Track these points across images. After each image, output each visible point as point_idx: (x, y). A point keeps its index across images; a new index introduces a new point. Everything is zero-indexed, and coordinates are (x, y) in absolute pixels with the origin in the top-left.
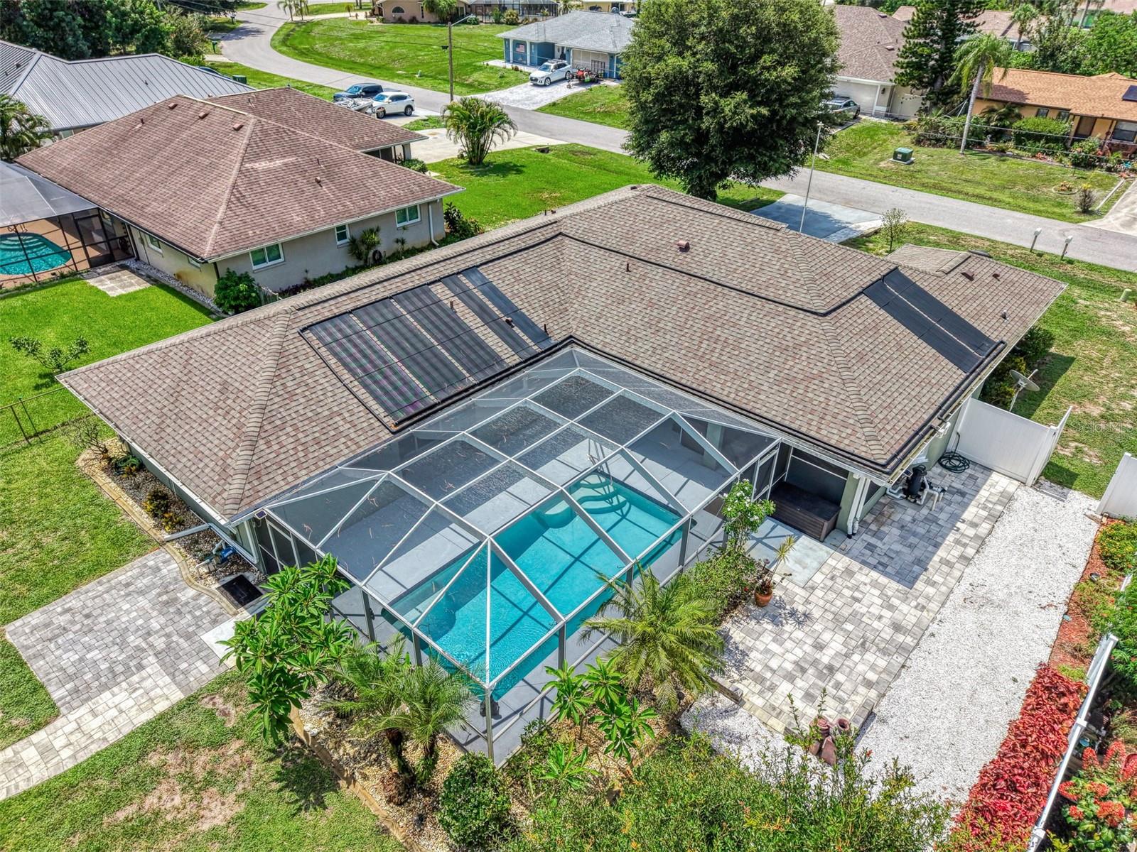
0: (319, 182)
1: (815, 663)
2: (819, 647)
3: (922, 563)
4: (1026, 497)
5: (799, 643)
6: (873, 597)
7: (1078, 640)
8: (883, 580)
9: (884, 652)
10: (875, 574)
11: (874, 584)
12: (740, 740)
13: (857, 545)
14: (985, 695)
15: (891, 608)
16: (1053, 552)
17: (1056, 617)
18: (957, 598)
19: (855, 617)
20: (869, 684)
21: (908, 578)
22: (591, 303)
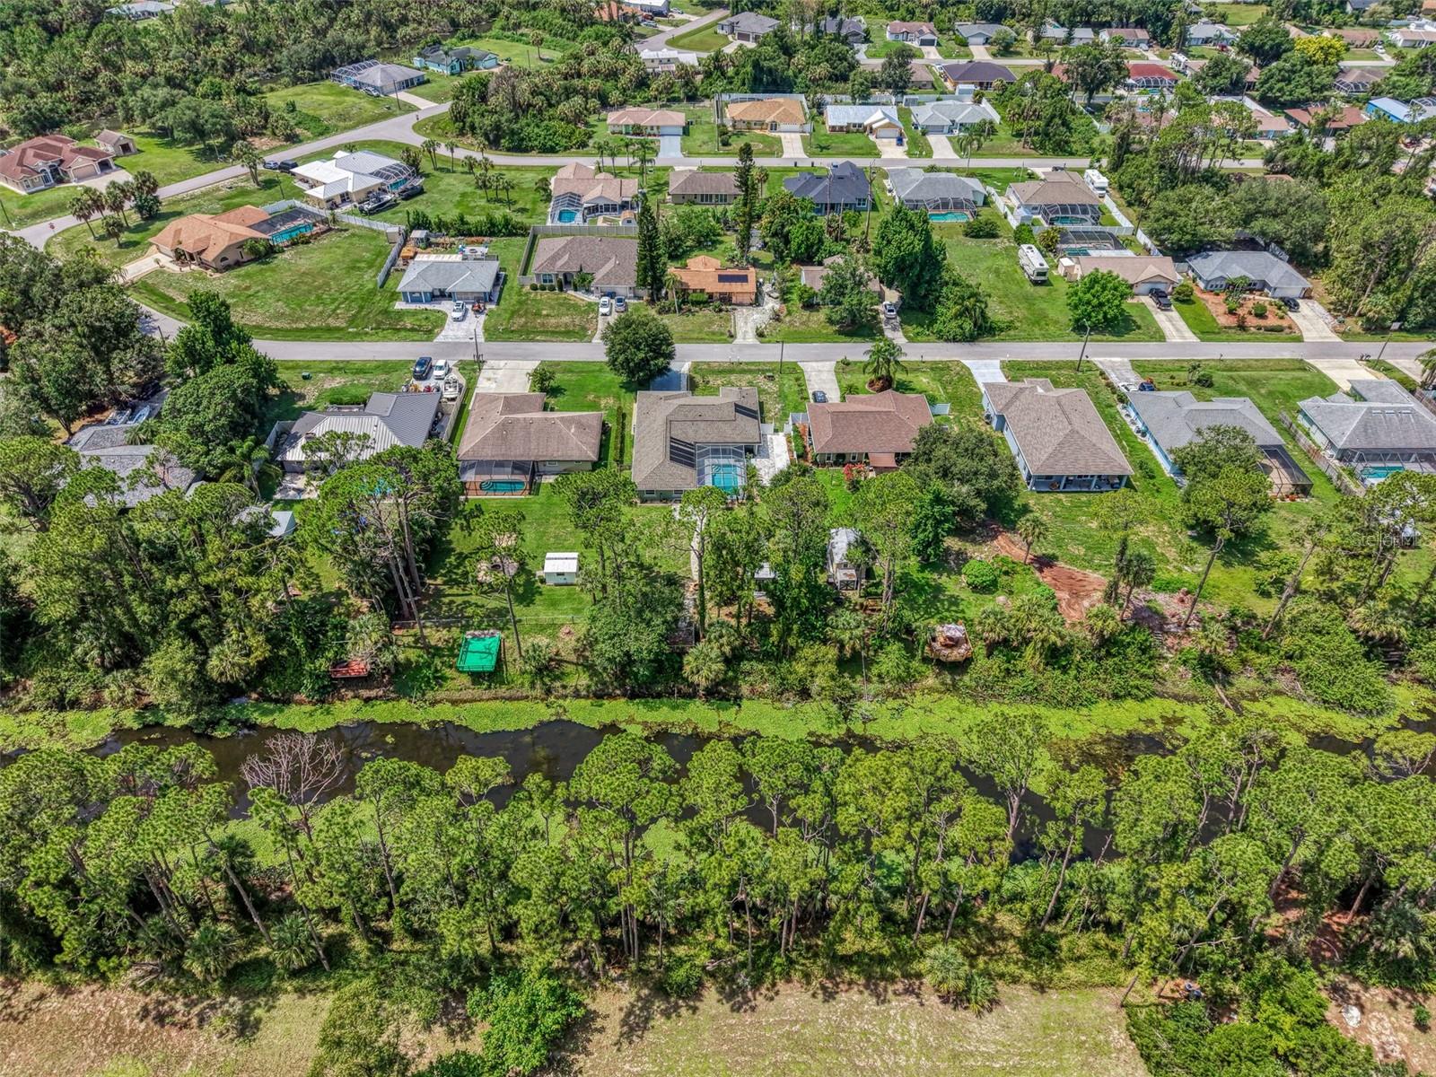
1: (763, 468)
2: (765, 471)
3: (768, 454)
4: (773, 436)
5: (762, 472)
6: (765, 461)
7: (791, 454)
8: (765, 459)
10: (763, 458)
13: (757, 455)
15: (769, 462)
16: (781, 443)
17: (787, 453)
19: (764, 464)
21: (768, 457)
22: (691, 432)
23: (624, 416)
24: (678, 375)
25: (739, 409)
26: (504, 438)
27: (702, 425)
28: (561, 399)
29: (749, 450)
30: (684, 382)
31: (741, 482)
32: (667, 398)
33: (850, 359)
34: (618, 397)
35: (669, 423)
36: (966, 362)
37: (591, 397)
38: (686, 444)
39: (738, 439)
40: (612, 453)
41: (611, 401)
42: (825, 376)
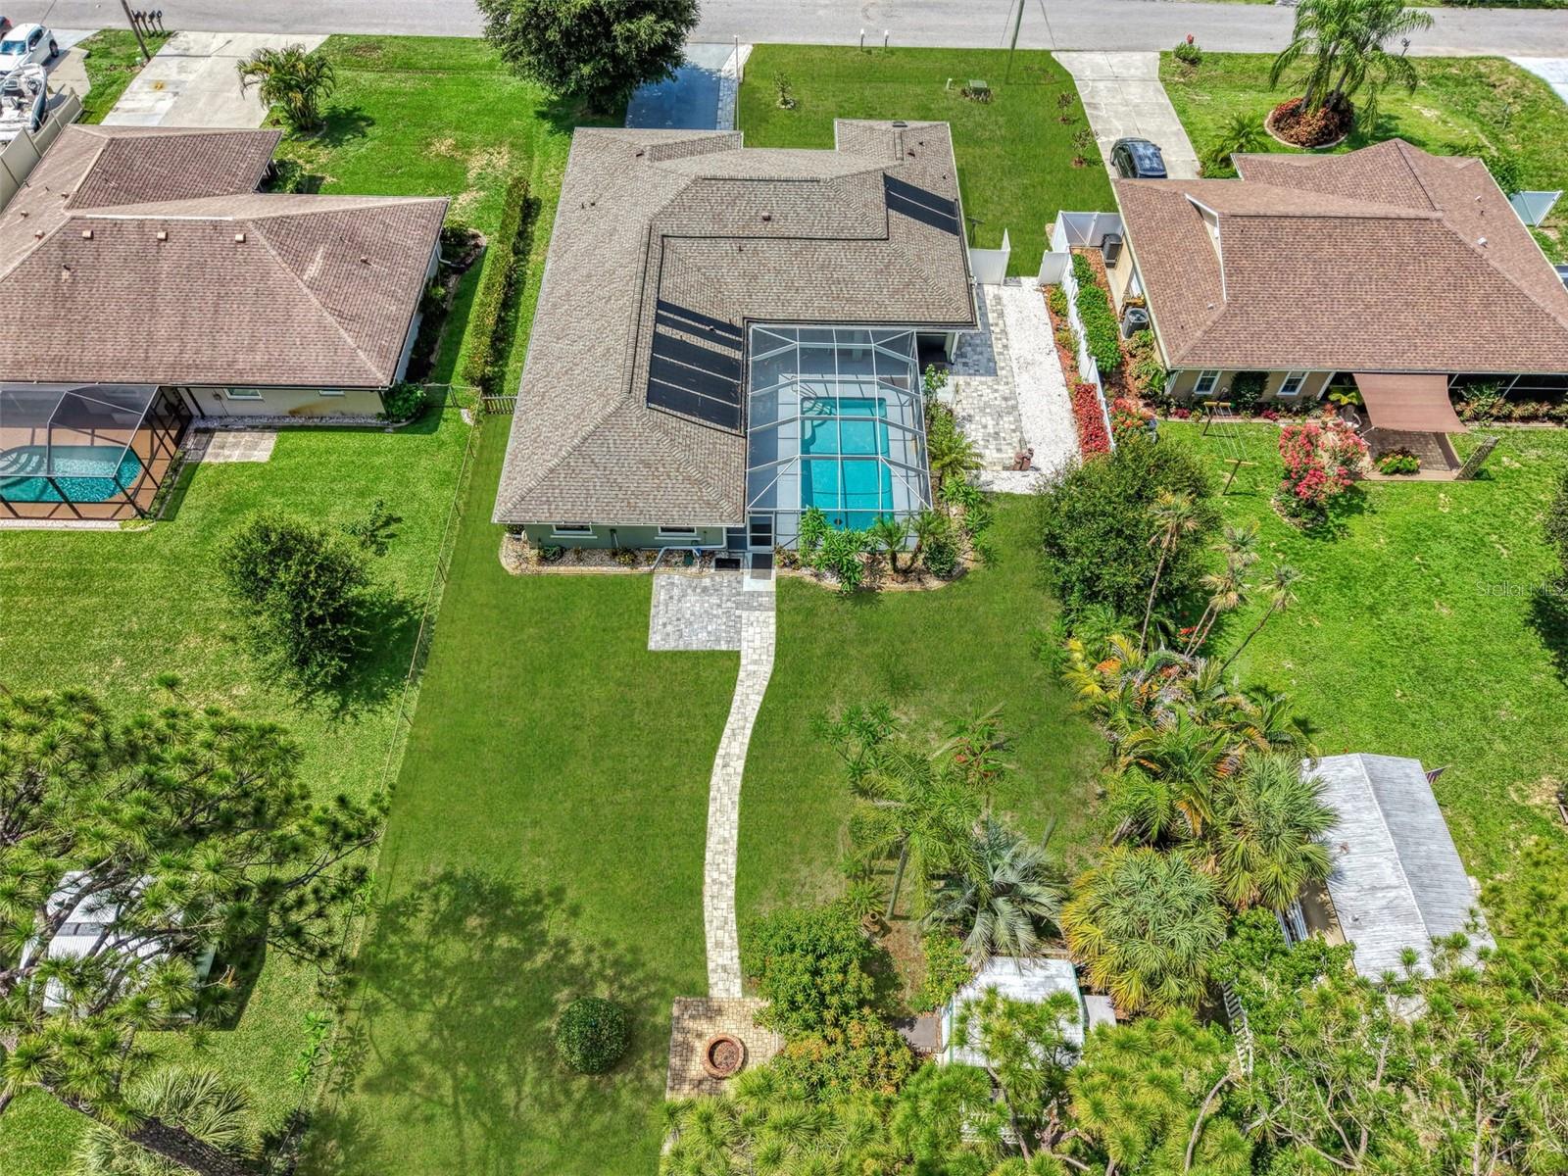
0: (365, 261)
1: (989, 435)
2: (985, 427)
3: (991, 359)
4: (1006, 293)
5: (976, 430)
6: (986, 391)
7: (1070, 362)
8: (983, 379)
9: (1009, 413)
10: (978, 378)
11: (982, 383)
12: (992, 482)
13: (958, 367)
14: (1054, 409)
15: (996, 391)
16: (1035, 321)
17: (1055, 355)
18: (1016, 370)
19: (987, 405)
20: (1014, 431)
21: (992, 371)
22: (735, 286)
23: (530, 209)
24: (710, 83)
25: (901, 196)
26: (63, 298)
27: (773, 252)
28: (353, 148)
29: (933, 352)
30: (728, 105)
31: (905, 497)
32: (659, 153)
33: (1205, 45)
34: (525, 148)
35: (658, 244)
36: (1534, 64)
37: (443, 146)
38: (715, 328)
39: (897, 311)
40: (471, 347)
41: (502, 159)
42: (1134, 92)
